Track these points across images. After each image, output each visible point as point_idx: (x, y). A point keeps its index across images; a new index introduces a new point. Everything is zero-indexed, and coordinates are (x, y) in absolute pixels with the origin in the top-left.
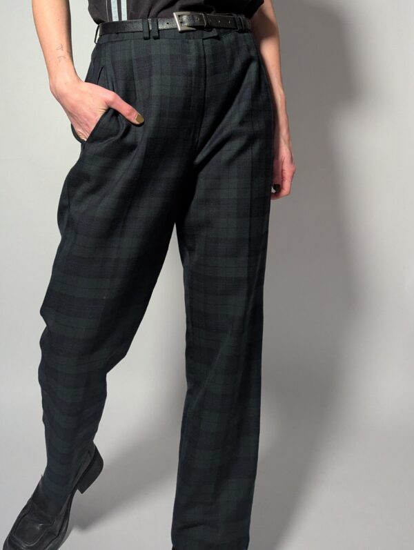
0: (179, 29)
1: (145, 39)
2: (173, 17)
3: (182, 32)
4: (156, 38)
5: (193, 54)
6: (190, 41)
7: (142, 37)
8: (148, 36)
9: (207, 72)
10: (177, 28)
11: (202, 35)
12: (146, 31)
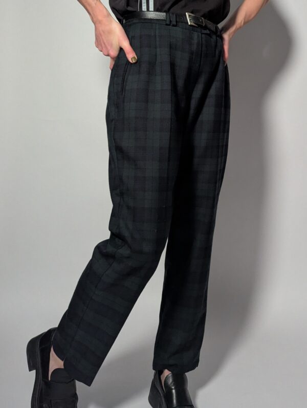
0: (189, 24)
1: (167, 25)
2: (186, 15)
3: (191, 25)
4: (173, 26)
5: (195, 41)
6: (194, 33)
7: (165, 23)
8: (169, 23)
9: (203, 54)
10: (188, 23)
11: (201, 31)
12: (168, 20)
